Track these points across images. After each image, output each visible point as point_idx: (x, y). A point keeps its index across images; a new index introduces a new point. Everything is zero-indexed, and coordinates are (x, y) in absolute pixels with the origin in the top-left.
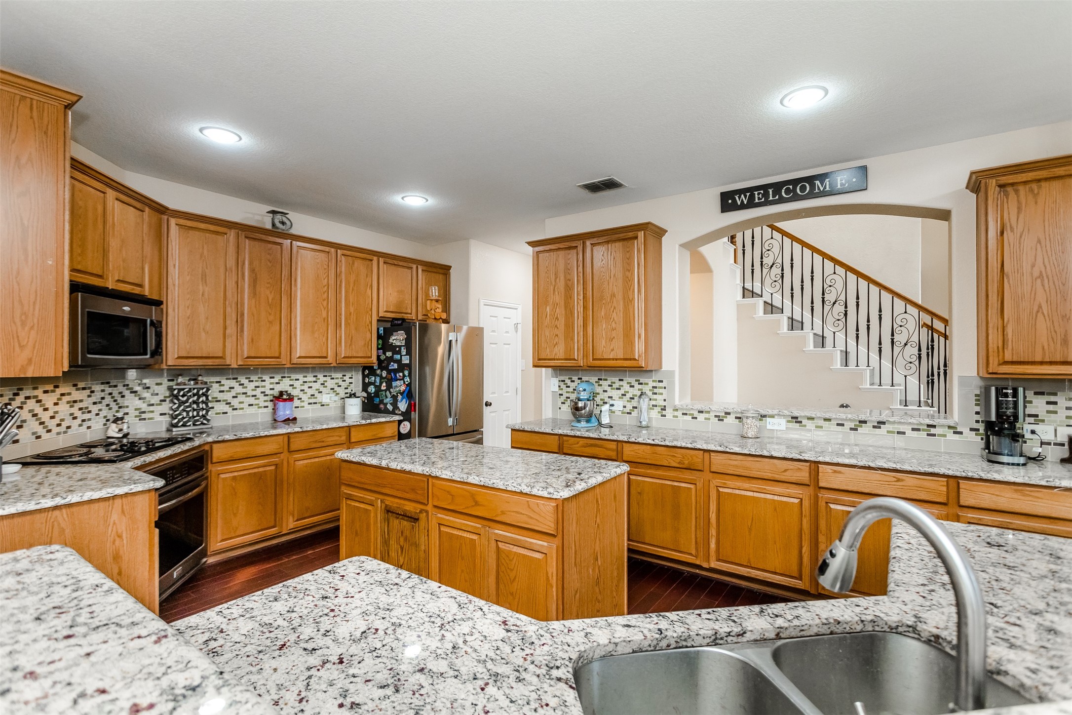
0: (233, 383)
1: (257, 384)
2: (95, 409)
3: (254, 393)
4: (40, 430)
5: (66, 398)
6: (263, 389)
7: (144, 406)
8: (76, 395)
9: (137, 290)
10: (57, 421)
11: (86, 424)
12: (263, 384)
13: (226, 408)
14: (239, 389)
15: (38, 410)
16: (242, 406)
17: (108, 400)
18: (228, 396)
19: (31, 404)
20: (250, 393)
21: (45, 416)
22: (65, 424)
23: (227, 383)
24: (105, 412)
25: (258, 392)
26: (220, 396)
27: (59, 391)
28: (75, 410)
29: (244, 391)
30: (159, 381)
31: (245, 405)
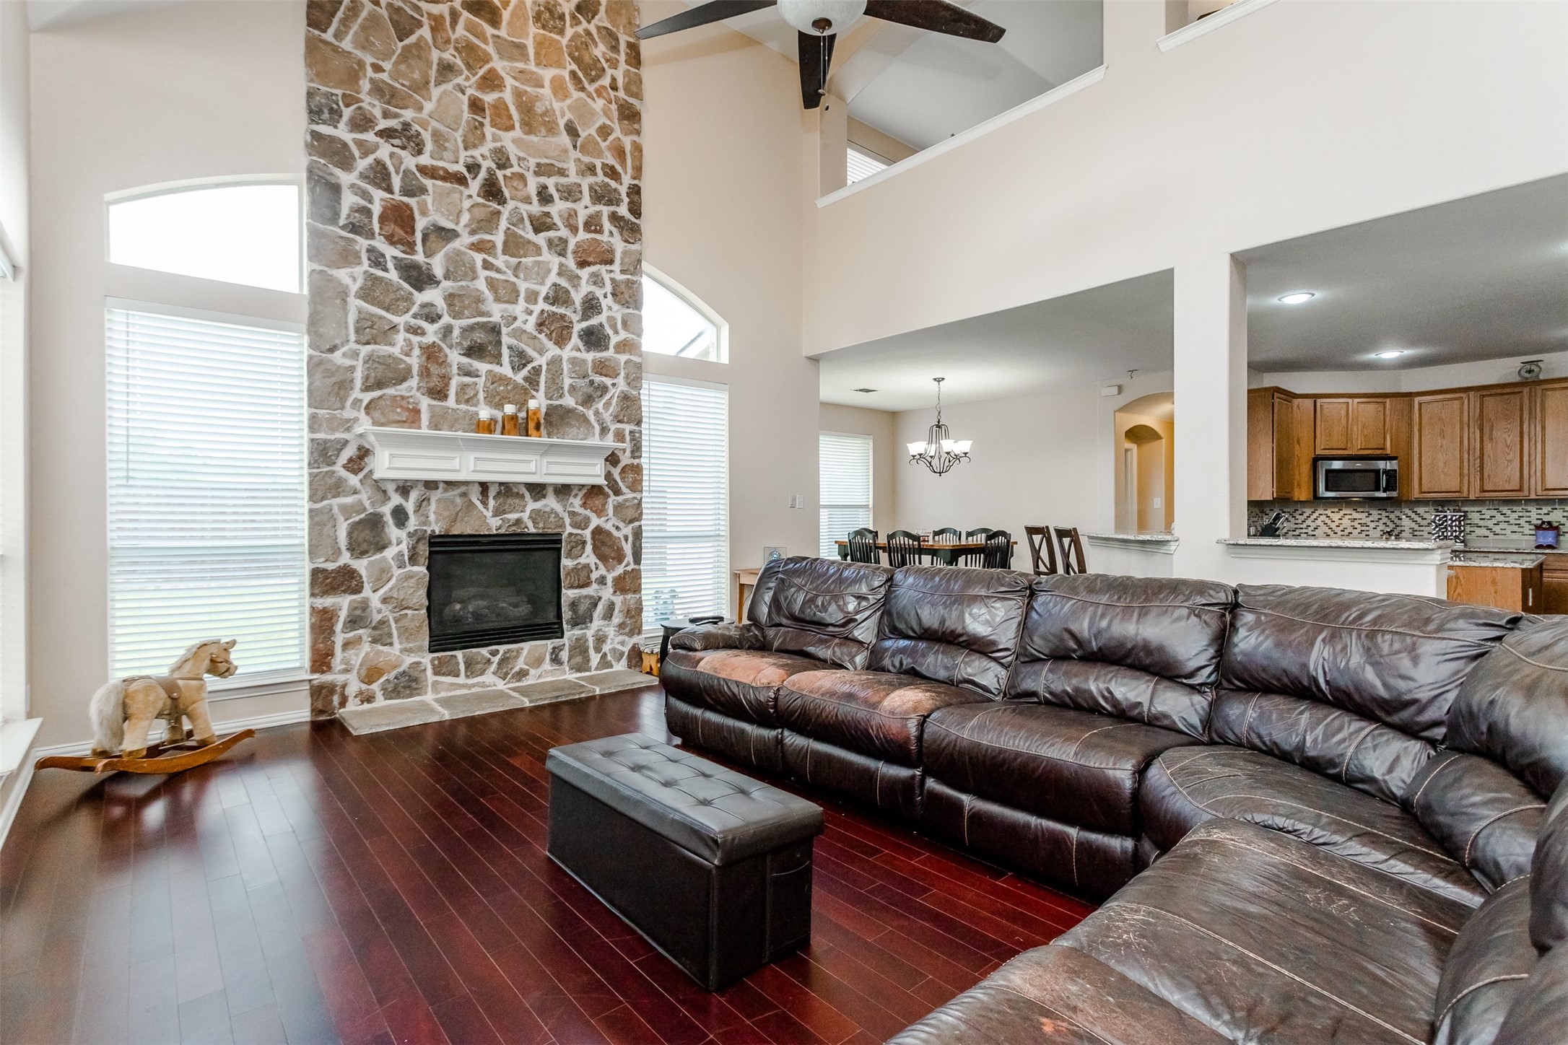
0: (1494, 513)
1: (1521, 514)
2: (1373, 525)
3: (1517, 522)
4: (1329, 532)
5: (1347, 517)
6: (1528, 519)
7: (1416, 527)
8: (1355, 515)
9: (1378, 452)
10: (1341, 528)
11: (1364, 533)
12: (1528, 514)
13: (1487, 533)
14: (1502, 518)
15: (1327, 521)
16: (1503, 532)
17: (1385, 520)
18: (1490, 524)
19: (1323, 518)
20: (1513, 521)
21: (1333, 525)
22: (1347, 532)
23: (1488, 514)
24: (1382, 527)
25: (1522, 521)
26: (1481, 523)
27: (1342, 513)
28: (1355, 524)
29: (1507, 519)
30: (1427, 509)
31: (1508, 532)
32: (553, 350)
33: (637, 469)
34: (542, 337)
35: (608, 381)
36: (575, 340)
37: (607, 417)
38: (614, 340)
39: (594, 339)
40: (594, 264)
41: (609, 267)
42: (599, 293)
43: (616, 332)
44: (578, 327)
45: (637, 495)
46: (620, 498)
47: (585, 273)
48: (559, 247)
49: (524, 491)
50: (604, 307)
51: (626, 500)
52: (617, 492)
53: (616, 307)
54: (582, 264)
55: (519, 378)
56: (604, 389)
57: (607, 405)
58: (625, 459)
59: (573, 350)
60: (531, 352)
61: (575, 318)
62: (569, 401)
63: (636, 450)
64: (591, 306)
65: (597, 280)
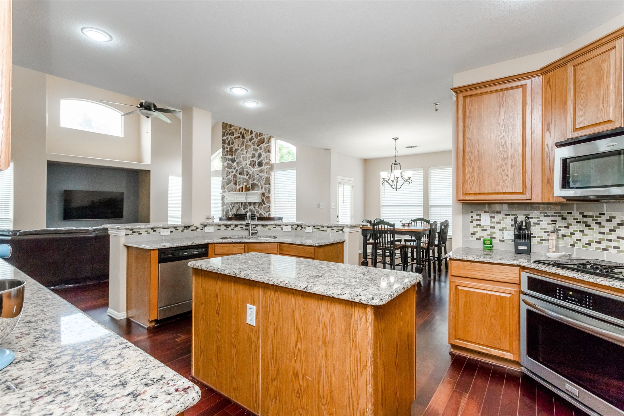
32: (253, 170)
33: (269, 197)
34: (250, 167)
35: (262, 174)
36: (257, 166)
37: (263, 184)
38: (264, 163)
39: (260, 164)
40: (260, 144)
41: (263, 144)
42: (261, 151)
43: (264, 161)
44: (257, 162)
45: (269, 205)
46: (265, 206)
47: (258, 148)
48: (253, 144)
49: (248, 204)
50: (262, 155)
51: (266, 206)
52: (264, 204)
53: (264, 154)
54: (258, 146)
55: (247, 178)
56: (262, 177)
57: (262, 181)
58: (266, 195)
59: (257, 169)
60: (249, 171)
61: (256, 160)
62: (255, 182)
63: (269, 192)
64: (260, 156)
65: (261, 149)
